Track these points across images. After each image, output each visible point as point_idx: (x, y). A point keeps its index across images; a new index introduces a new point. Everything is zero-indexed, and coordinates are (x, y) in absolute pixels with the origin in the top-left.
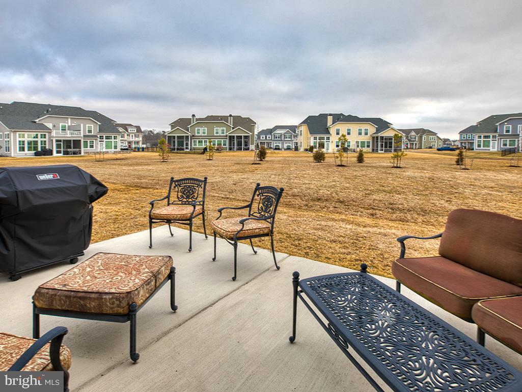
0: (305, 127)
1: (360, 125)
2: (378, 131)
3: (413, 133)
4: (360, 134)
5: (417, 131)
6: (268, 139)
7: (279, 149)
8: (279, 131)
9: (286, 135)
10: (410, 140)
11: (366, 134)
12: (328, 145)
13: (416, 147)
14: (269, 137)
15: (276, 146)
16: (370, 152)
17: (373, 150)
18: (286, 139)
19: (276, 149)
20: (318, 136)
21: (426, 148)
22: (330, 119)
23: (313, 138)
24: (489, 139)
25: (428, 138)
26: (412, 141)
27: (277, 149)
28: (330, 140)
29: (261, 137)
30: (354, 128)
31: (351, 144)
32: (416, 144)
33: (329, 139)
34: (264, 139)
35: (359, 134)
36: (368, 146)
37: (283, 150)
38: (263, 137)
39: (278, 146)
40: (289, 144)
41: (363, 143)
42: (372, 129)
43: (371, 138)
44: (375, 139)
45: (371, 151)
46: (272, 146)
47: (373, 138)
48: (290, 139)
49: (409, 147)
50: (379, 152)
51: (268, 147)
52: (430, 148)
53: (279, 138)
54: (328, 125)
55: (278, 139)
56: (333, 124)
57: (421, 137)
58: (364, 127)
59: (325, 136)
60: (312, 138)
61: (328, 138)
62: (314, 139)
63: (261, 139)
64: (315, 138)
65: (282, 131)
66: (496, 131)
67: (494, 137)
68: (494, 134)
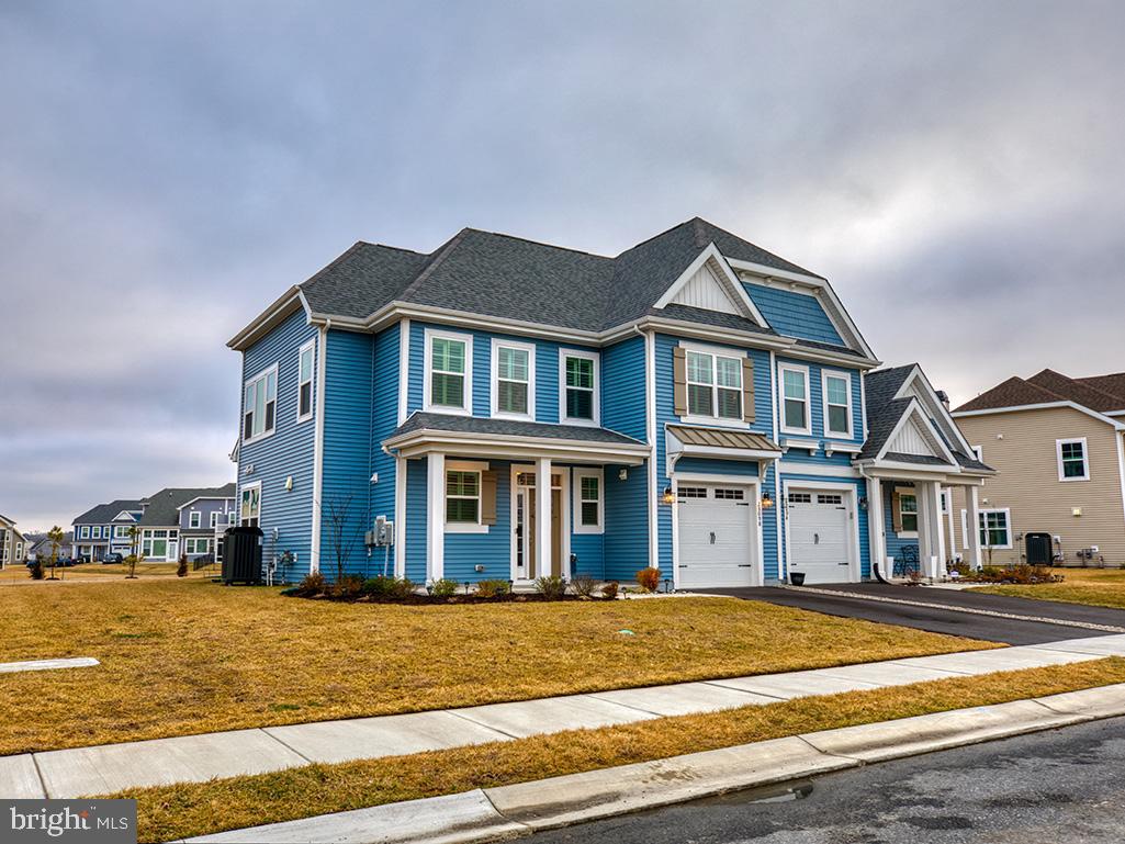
24: (163, 539)
66: (176, 523)
67: (173, 534)
68: (173, 528)
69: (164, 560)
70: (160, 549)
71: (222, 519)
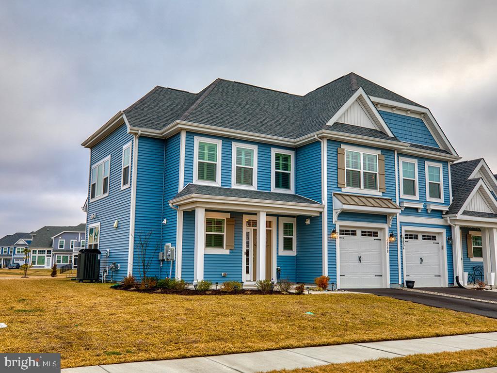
24: (43, 255)
66: (51, 246)
67: (49, 252)
68: (49, 249)
69: (44, 267)
70: (41, 261)
71: (77, 244)
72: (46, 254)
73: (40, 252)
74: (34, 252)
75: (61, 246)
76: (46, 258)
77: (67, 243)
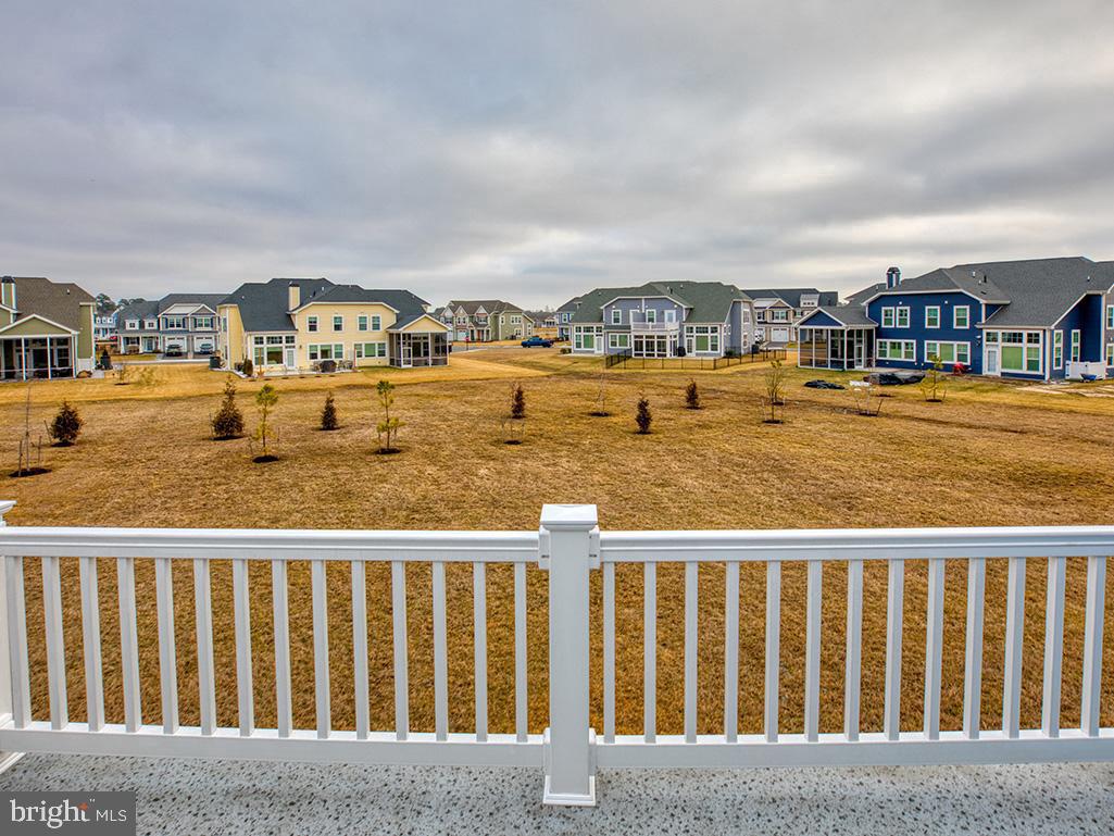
0: (232, 310)
1: (363, 309)
2: (401, 321)
3: (482, 310)
4: (363, 327)
5: (489, 305)
6: (147, 327)
7: (179, 355)
8: (177, 310)
9: (198, 317)
10: (476, 324)
11: (376, 327)
12: (291, 354)
13: (487, 338)
14: (151, 325)
15: (171, 347)
16: (386, 367)
17: (392, 361)
18: (198, 329)
19: (170, 355)
20: (265, 335)
21: (506, 338)
22: (294, 294)
23: (253, 340)
24: (591, 334)
25: (508, 319)
26: (481, 326)
27: (174, 353)
28: (297, 344)
29: (128, 324)
30: (350, 313)
31: (344, 351)
32: (488, 331)
33: (293, 342)
34: (137, 328)
35: (360, 329)
36: (382, 354)
37: (191, 355)
38: (132, 325)
39: (178, 347)
40: (208, 342)
41: (370, 346)
42: (387, 317)
43: (387, 336)
44: (394, 338)
45: (388, 364)
46: (160, 347)
47: (391, 335)
48: (210, 329)
49: (476, 337)
50: (403, 366)
51: (150, 347)
52: (513, 338)
53: (178, 326)
54: (291, 309)
55: (175, 328)
56: (301, 305)
57: (496, 318)
58: (371, 311)
59: (284, 334)
60: (251, 340)
61: (290, 340)
62: (257, 343)
63: (128, 328)
64: (259, 341)
65: (189, 310)
66: (601, 320)
67: (599, 329)
68: (599, 325)
69: (593, 352)
70: (589, 342)
71: (641, 317)
72: (595, 333)
73: (588, 330)
74: (579, 330)
75: (616, 320)
76: (595, 338)
77: (626, 316)
